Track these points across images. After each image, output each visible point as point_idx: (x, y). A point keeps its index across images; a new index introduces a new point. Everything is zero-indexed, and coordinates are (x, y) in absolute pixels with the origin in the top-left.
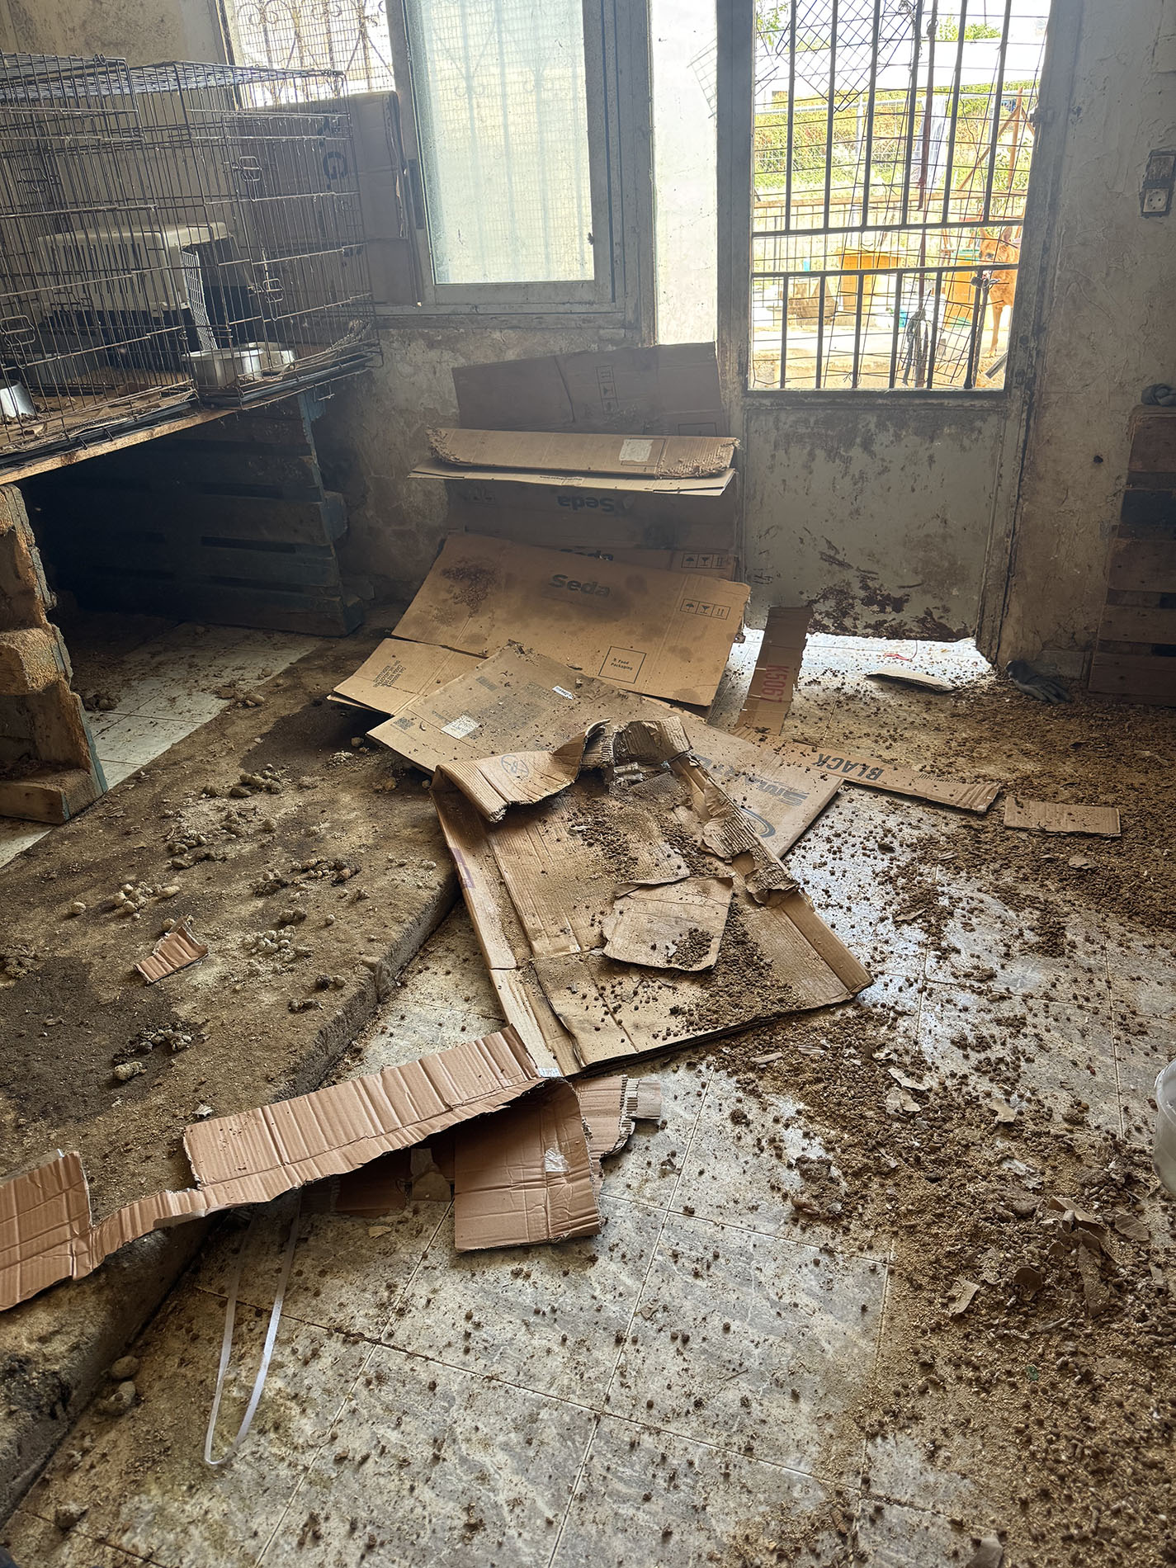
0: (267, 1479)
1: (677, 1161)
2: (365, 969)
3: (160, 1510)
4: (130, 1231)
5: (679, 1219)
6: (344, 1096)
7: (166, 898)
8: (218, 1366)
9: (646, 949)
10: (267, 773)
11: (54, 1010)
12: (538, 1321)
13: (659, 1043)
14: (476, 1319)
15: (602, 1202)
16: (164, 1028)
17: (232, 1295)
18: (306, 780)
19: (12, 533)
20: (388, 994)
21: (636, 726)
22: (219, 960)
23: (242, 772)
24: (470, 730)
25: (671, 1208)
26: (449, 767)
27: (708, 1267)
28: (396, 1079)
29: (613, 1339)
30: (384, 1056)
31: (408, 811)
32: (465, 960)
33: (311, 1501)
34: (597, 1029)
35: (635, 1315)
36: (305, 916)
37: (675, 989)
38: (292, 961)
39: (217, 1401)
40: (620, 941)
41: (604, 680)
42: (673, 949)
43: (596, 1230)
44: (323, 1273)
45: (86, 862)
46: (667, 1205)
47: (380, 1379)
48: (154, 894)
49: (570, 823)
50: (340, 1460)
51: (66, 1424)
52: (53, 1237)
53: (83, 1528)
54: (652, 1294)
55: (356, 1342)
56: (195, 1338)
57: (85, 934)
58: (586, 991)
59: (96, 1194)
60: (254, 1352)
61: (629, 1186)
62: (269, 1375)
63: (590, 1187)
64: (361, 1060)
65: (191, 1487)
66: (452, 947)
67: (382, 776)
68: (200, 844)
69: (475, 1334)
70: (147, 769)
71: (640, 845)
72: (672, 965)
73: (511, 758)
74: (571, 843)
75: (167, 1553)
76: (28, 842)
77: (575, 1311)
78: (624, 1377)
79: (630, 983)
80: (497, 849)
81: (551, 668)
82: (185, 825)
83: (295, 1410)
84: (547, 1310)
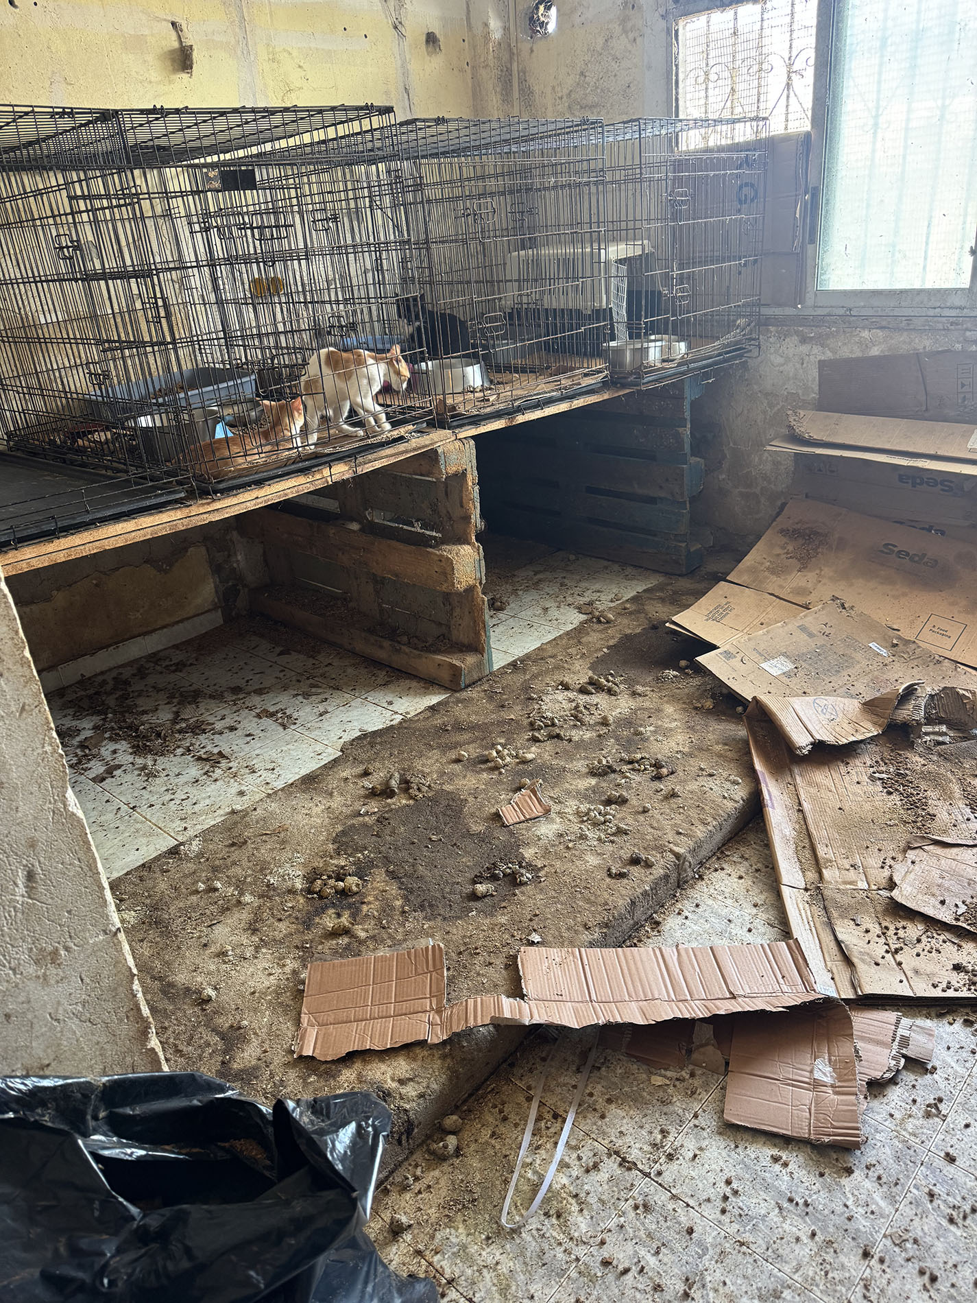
0: (547, 1256)
1: (941, 1106)
2: (672, 856)
3: (464, 1247)
4: (472, 1018)
5: (941, 1163)
6: (645, 959)
7: (525, 762)
8: (520, 1148)
9: (935, 902)
10: (610, 678)
11: (438, 830)
12: (791, 1208)
13: (937, 993)
14: (735, 1185)
15: (864, 1122)
16: (512, 863)
17: (537, 1093)
18: (640, 689)
19: (464, 474)
20: (687, 882)
21: (950, 692)
22: (558, 820)
23: (590, 673)
24: (786, 670)
25: (932, 1149)
26: (764, 698)
27: (965, 1218)
28: (689, 957)
29: (861, 1251)
30: (678, 934)
31: (720, 730)
32: (757, 870)
33: (578, 1288)
34: (877, 964)
35: (885, 1236)
36: (627, 800)
37: (960, 946)
38: (614, 834)
39: (516, 1176)
40: (909, 889)
41: (920, 644)
42: (962, 909)
43: (857, 1146)
44: (609, 1101)
45: (471, 722)
46: (928, 1144)
47: (646, 1207)
48: (517, 757)
49: (872, 770)
50: (606, 1263)
51: (407, 1152)
52: (417, 1005)
53: (408, 1237)
54: (904, 1223)
55: (629, 1169)
56: (505, 1119)
57: (465, 777)
58: (870, 926)
59: (451, 980)
60: (548, 1146)
61: (892, 1115)
62: (558, 1171)
63: (855, 1105)
64: (659, 932)
65: (488, 1238)
66: (747, 856)
67: (702, 696)
68: (553, 725)
69: (732, 1199)
70: (522, 660)
71: (940, 803)
72: (960, 924)
73: (823, 701)
74: (871, 788)
75: (464, 1284)
76: (434, 700)
77: (826, 1212)
78: (868, 1290)
79: (914, 930)
80: (798, 779)
81: (870, 626)
82: (544, 707)
83: (575, 1208)
84: (801, 1202)
